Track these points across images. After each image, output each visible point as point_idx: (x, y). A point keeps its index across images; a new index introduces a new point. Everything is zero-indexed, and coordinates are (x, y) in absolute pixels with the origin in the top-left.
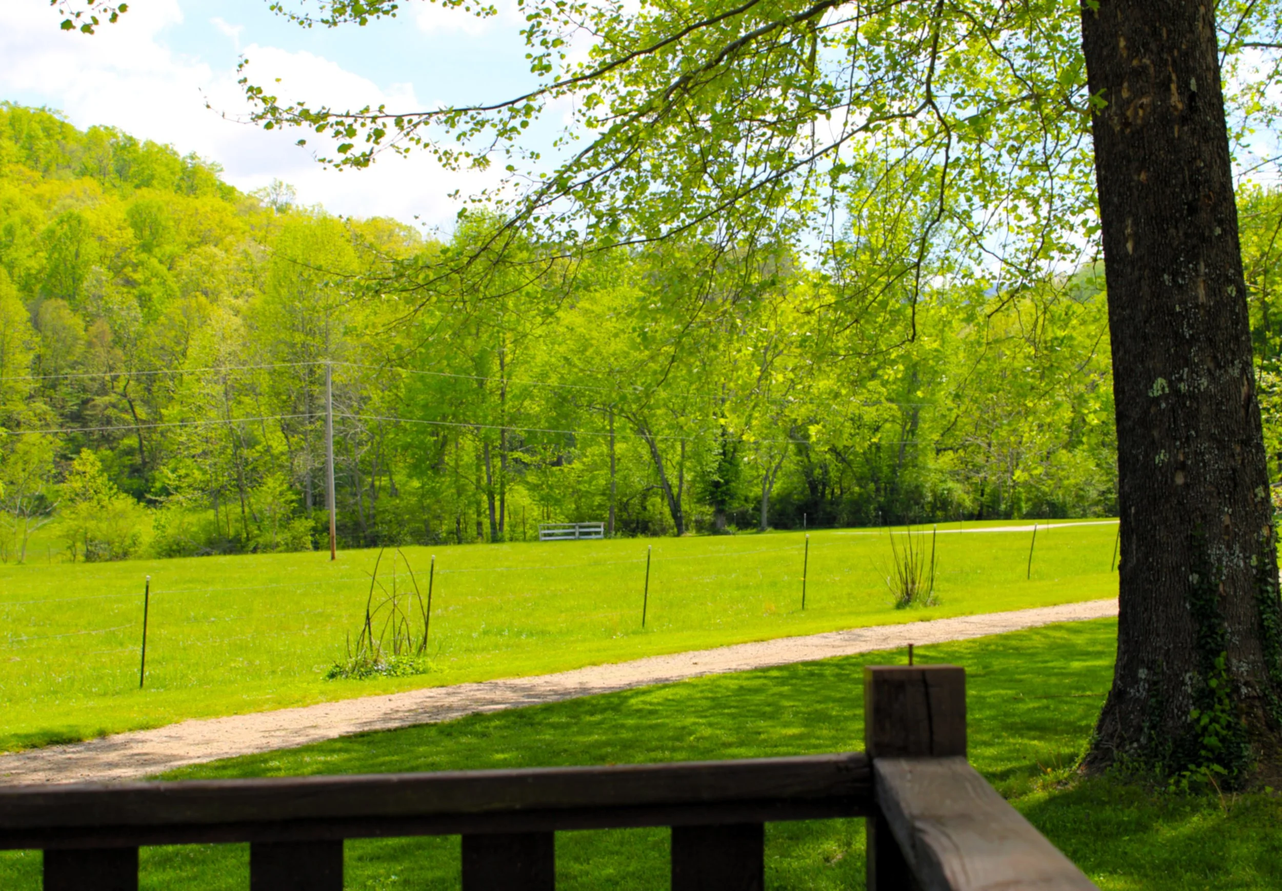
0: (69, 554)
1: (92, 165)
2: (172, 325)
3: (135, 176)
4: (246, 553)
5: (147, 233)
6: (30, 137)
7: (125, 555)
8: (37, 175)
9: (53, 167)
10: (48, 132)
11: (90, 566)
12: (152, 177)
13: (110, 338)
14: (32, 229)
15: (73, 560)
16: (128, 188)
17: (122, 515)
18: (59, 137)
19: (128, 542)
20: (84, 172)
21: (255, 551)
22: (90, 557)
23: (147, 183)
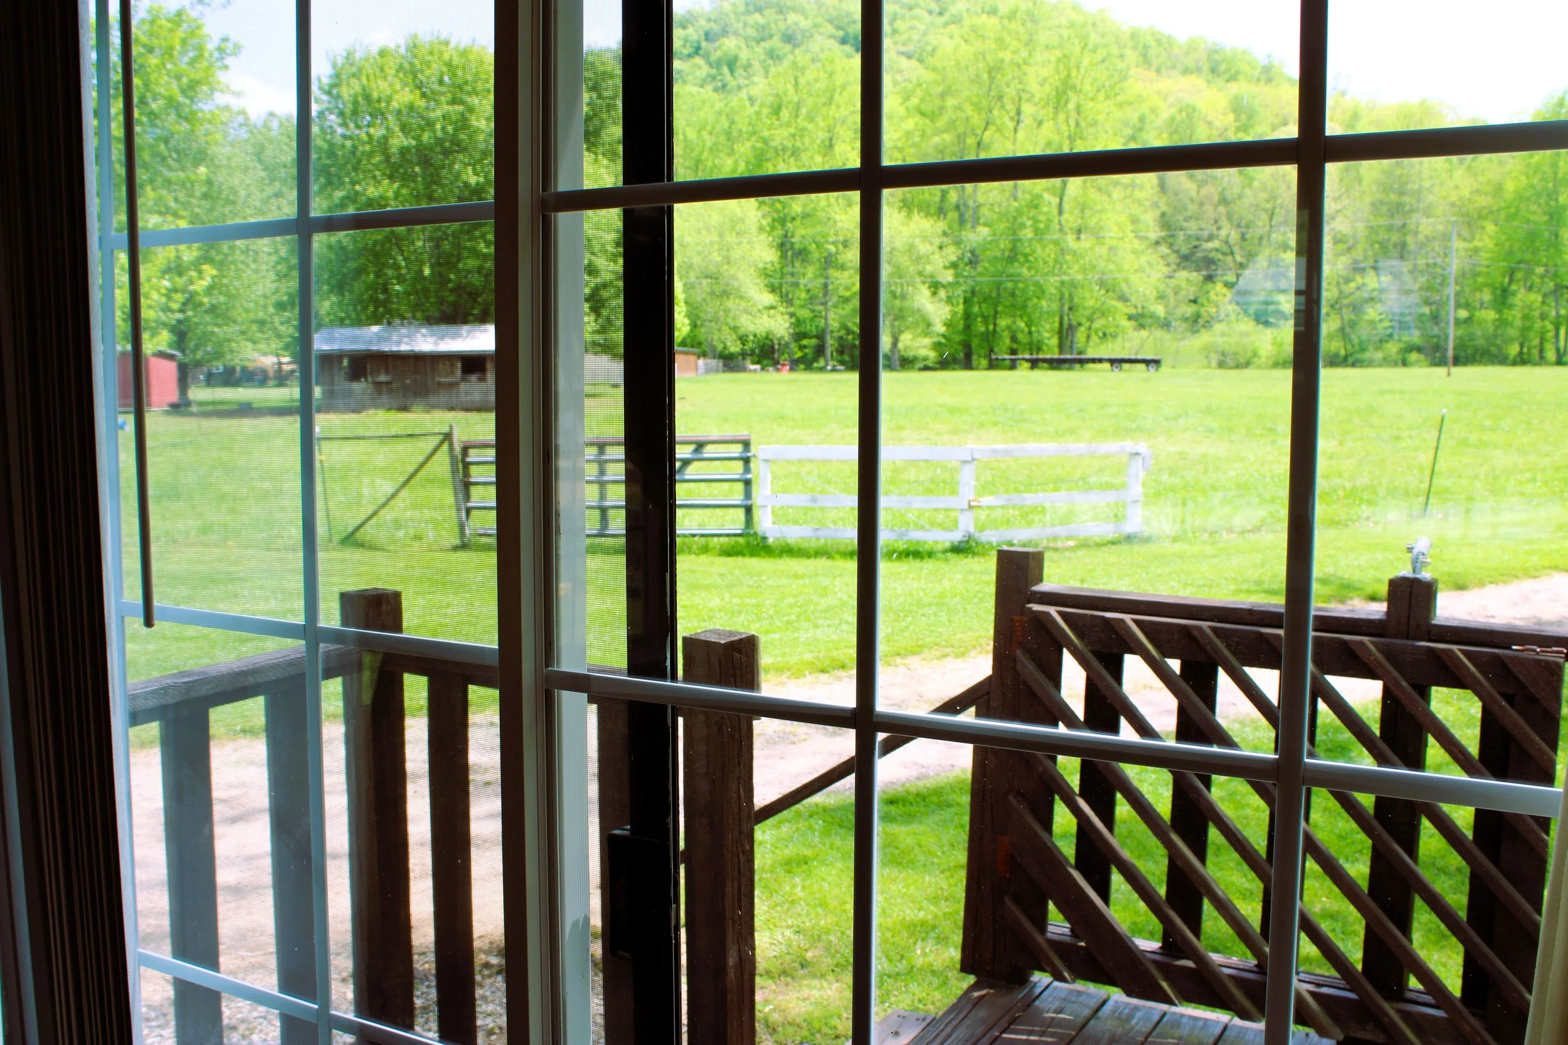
0: (1205, 362)
1: (1191, 65)
2: (1264, 188)
3: (1225, 72)
4: (1347, 366)
5: (1243, 117)
6: (1146, 47)
7: (1247, 364)
8: (1152, 75)
9: (1163, 69)
10: (1159, 42)
11: (1222, 372)
12: (1237, 73)
13: (1216, 198)
14: (1157, 116)
15: (1209, 366)
16: (1220, 82)
17: (1246, 334)
18: (1166, 45)
19: (1249, 354)
20: (1186, 71)
21: (1353, 365)
22: (1221, 365)
23: (1233, 78)
